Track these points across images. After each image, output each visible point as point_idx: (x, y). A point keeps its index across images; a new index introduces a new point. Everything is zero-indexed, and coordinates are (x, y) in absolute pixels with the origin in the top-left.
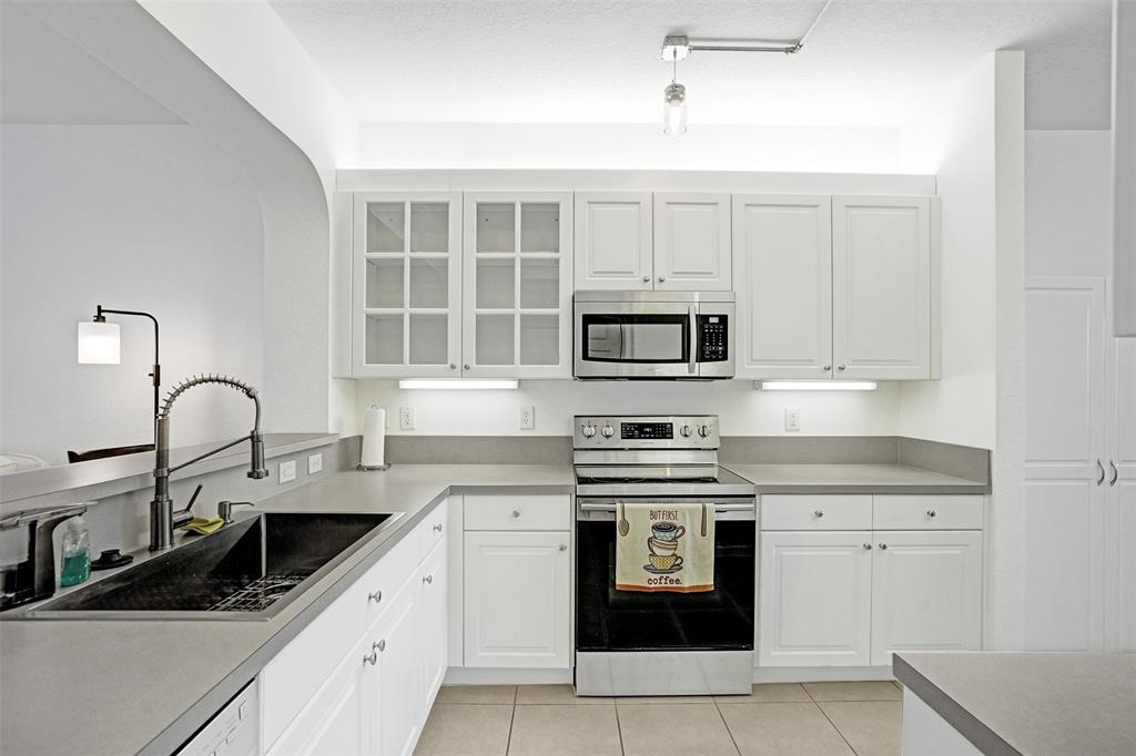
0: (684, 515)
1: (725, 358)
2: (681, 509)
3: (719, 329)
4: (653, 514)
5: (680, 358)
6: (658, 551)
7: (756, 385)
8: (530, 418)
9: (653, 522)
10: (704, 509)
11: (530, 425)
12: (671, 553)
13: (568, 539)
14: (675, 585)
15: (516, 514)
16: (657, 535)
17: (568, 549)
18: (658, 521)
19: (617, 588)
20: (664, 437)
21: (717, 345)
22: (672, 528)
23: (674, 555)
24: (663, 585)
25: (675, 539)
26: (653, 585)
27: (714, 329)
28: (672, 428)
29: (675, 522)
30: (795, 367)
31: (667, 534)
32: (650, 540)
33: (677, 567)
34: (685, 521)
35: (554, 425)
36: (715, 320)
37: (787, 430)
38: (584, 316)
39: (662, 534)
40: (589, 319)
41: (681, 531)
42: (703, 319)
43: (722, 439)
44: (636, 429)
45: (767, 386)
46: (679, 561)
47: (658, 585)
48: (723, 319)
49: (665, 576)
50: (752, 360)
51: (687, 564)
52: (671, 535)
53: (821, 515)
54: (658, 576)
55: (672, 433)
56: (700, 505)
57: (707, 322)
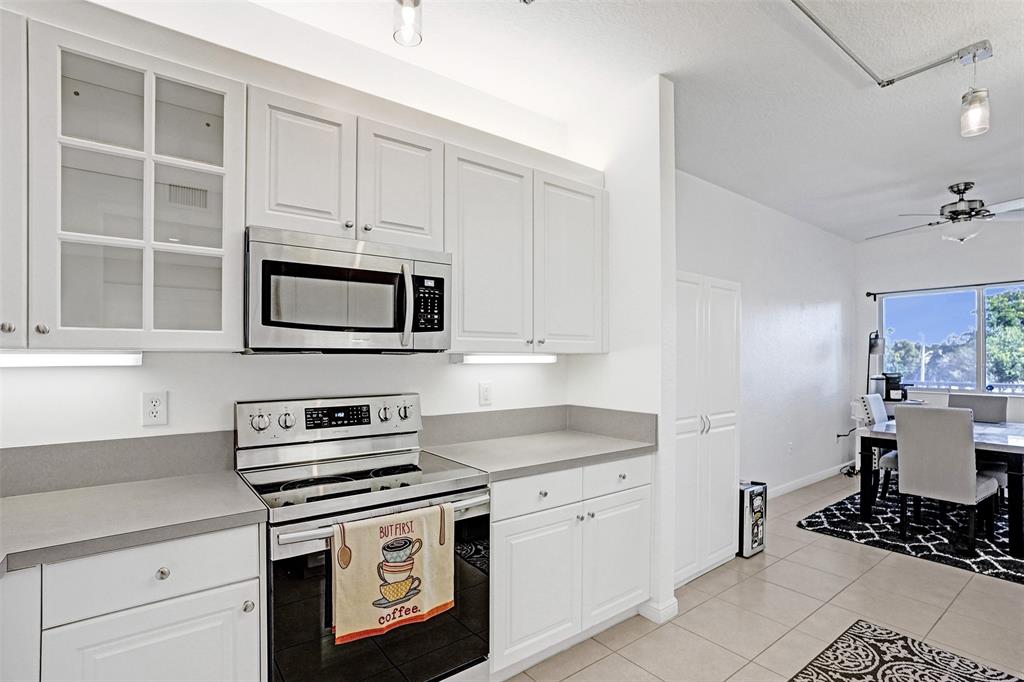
0: (421, 524)
1: (441, 328)
2: (418, 518)
3: (434, 294)
4: (384, 531)
5: (391, 326)
6: (389, 577)
7: (457, 359)
8: (161, 408)
9: (383, 542)
10: (442, 511)
11: (162, 418)
12: (405, 575)
13: (256, 591)
14: (412, 615)
15: (163, 574)
16: (388, 557)
17: (257, 606)
18: (390, 538)
19: (338, 643)
20: (360, 422)
21: (432, 313)
22: (407, 543)
23: (410, 577)
24: (398, 619)
25: (410, 557)
26: (386, 624)
27: (429, 293)
28: (368, 411)
29: (410, 535)
30: (498, 340)
31: (402, 553)
32: (380, 567)
33: (416, 591)
34: (422, 532)
35: (200, 417)
36: (430, 283)
37: (481, 405)
38: (265, 263)
39: (395, 554)
40: (271, 268)
41: (417, 545)
42: (418, 281)
43: (425, 419)
44: (324, 415)
45: (468, 359)
46: (416, 583)
47: (392, 622)
48: (439, 282)
49: (398, 607)
50: (464, 331)
51: (425, 587)
52: (403, 554)
53: (546, 494)
54: (390, 611)
55: (369, 417)
56: (437, 509)
57: (423, 285)
